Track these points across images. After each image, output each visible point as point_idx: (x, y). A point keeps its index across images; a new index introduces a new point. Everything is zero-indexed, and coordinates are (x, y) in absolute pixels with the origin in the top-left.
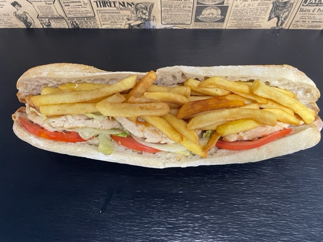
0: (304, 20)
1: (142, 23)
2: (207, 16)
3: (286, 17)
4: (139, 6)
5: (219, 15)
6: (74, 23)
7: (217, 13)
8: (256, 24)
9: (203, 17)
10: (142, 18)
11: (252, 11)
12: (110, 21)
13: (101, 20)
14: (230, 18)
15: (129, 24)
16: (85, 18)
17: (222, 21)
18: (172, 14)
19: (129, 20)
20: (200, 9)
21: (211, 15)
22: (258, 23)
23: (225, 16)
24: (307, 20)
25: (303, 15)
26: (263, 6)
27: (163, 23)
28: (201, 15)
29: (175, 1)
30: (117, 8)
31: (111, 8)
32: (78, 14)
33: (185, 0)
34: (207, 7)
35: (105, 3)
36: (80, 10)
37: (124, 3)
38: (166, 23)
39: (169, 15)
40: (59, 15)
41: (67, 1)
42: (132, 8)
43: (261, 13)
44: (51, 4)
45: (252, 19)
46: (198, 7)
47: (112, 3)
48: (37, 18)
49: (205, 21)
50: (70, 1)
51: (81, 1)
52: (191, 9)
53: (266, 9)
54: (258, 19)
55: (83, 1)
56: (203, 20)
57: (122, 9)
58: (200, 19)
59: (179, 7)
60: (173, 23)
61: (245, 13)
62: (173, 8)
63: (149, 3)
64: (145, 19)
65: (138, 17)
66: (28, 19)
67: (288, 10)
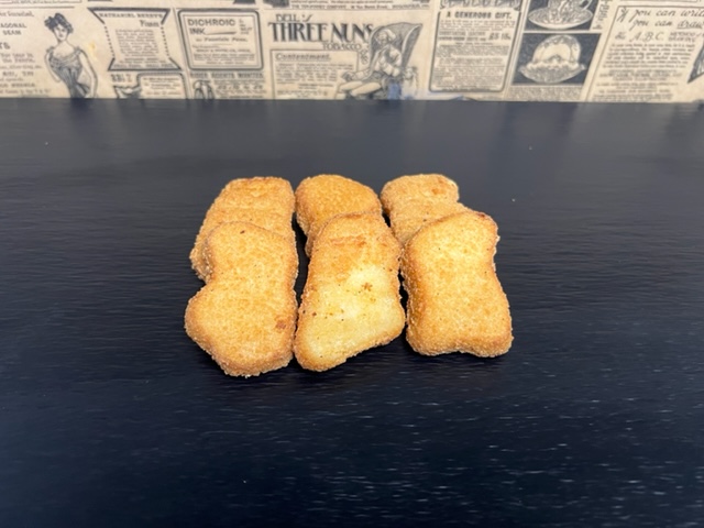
1: (381, 89)
2: (546, 65)
4: (383, 35)
5: (573, 62)
6: (204, 88)
7: (570, 53)
8: (659, 88)
9: (535, 66)
10: (383, 74)
11: (654, 51)
12: (300, 81)
13: (276, 77)
14: (602, 70)
15: (348, 92)
16: (236, 73)
17: (580, 79)
18: (459, 61)
19: (348, 78)
20: (531, 42)
21: (555, 62)
22: (664, 87)
23: (588, 64)
26: (681, 43)
27: (434, 87)
28: (531, 60)
29: (473, 19)
30: (325, 43)
31: (309, 45)
32: (219, 60)
33: (498, 15)
34: (548, 36)
35: (295, 30)
36: (228, 47)
37: (345, 26)
38: (440, 89)
39: (452, 64)
40: (171, 59)
41: (198, 18)
42: (363, 44)
43: (674, 60)
44: (156, 24)
45: (651, 74)
46: (527, 37)
47: (316, 28)
48: (109, 69)
49: (538, 80)
50: (208, 18)
51: (237, 19)
52: (509, 43)
53: (687, 49)
54: (666, 74)
55: (241, 21)
56: (533, 78)
57: (335, 47)
58: (527, 75)
59: (480, 37)
60: (459, 87)
61: (638, 56)
62: (464, 42)
63: (410, 25)
64: (391, 76)
65: (375, 72)
66: (83, 73)
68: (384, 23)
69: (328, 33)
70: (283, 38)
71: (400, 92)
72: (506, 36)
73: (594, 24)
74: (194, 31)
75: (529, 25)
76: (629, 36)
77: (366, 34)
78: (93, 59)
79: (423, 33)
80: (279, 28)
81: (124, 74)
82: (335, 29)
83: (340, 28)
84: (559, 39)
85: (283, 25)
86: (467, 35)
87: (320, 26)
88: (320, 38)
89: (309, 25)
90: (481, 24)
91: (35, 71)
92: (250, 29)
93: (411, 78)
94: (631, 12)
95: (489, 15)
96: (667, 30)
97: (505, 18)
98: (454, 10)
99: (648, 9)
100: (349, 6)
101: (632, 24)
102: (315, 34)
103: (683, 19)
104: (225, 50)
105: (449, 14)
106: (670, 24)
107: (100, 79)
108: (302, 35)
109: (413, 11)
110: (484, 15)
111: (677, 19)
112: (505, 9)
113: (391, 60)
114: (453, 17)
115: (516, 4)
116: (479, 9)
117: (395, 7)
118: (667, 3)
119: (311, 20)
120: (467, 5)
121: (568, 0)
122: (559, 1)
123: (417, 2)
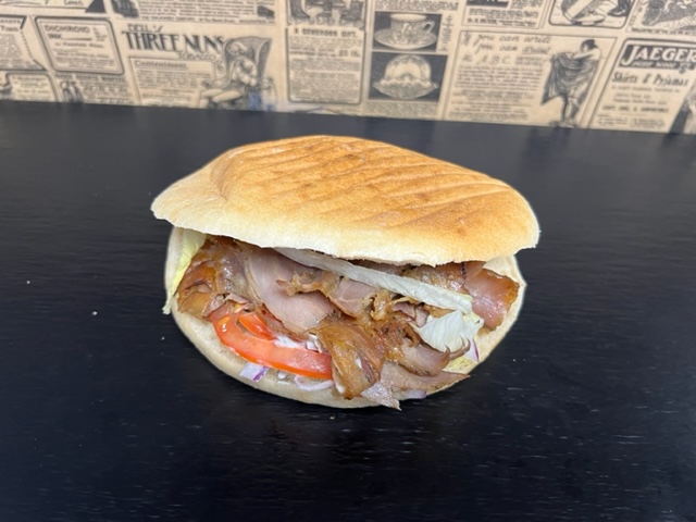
0: (624, 104)
1: (241, 97)
2: (399, 82)
3: (584, 96)
4: (234, 47)
5: (425, 81)
6: (71, 88)
7: (421, 73)
8: (514, 108)
9: (388, 83)
10: (242, 84)
11: (502, 73)
12: (163, 87)
13: (138, 82)
14: (454, 89)
15: (210, 98)
16: (99, 77)
17: (434, 96)
18: (313, 75)
19: (208, 85)
20: (381, 60)
21: (407, 80)
22: (517, 108)
23: (440, 83)
24: (632, 105)
25: (621, 91)
26: (529, 67)
27: (293, 97)
28: (383, 77)
29: (321, 37)
30: (180, 52)
31: (164, 54)
32: (80, 64)
33: (344, 33)
34: (395, 55)
36: (88, 52)
37: (196, 38)
38: (299, 100)
39: (307, 77)
40: (35, 61)
41: (54, 25)
42: (216, 53)
43: (523, 83)
44: (15, 29)
45: (503, 95)
46: (375, 55)
47: (169, 38)
49: (394, 96)
50: (63, 25)
51: (91, 27)
52: (359, 60)
53: (535, 73)
54: (517, 97)
55: (95, 29)
56: (388, 94)
57: (190, 57)
58: (382, 90)
59: (330, 53)
60: (317, 99)
61: (487, 79)
62: (315, 57)
63: (260, 39)
64: (248, 85)
65: (232, 81)
67: (586, 79)
68: (234, 36)
69: (181, 44)
71: (260, 101)
72: (355, 54)
73: (440, 45)
74: (52, 36)
75: (376, 44)
76: (476, 58)
77: (219, 46)
79: (274, 47)
80: (132, 37)
82: (187, 40)
83: (192, 40)
84: (407, 59)
85: (136, 35)
86: (317, 50)
87: (172, 37)
88: (174, 48)
89: (161, 35)
90: (329, 42)
92: (105, 36)
93: (269, 88)
94: (474, 36)
95: (335, 33)
96: (513, 55)
97: (351, 37)
98: (300, 27)
99: (490, 35)
100: (197, 18)
101: (476, 47)
103: (527, 44)
104: (85, 55)
105: (296, 31)
106: (515, 49)
108: (157, 45)
109: (261, 26)
110: (330, 33)
111: (522, 45)
112: (350, 28)
113: (247, 71)
114: (300, 34)
115: (360, 24)
116: (325, 27)
117: (242, 21)
118: (509, 29)
119: (163, 31)
120: (312, 23)
121: (410, 22)
122: (402, 22)
123: (263, 18)
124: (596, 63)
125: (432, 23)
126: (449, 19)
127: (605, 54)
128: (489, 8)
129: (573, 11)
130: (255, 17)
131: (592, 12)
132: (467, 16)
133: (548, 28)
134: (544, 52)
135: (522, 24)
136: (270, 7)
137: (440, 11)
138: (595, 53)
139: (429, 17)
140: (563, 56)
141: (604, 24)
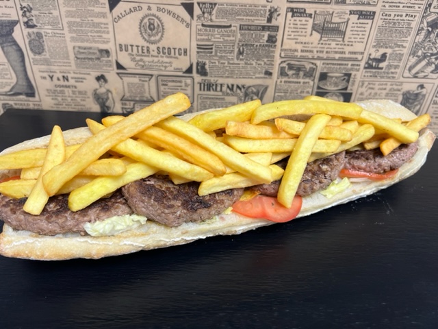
3: (418, 111)
4: (250, 90)
25: (436, 109)
29: (292, 85)
30: (223, 93)
31: (216, 93)
33: (304, 83)
34: (327, 93)
35: (209, 86)
37: (233, 85)
41: (166, 79)
42: (241, 93)
44: (146, 81)
46: (318, 93)
47: (219, 86)
48: (121, 100)
50: (171, 80)
51: (183, 81)
55: (185, 81)
57: (228, 95)
59: (296, 92)
63: (263, 86)
66: (109, 101)
67: (419, 103)
68: (251, 84)
69: (224, 88)
70: (204, 90)
72: (308, 92)
73: (349, 88)
74: (163, 85)
75: (319, 88)
76: (366, 94)
77: (243, 90)
78: (114, 95)
79: (269, 90)
80: (202, 85)
81: (127, 102)
82: (228, 87)
83: (230, 86)
84: (332, 95)
85: (204, 84)
86: (289, 91)
87: (221, 85)
88: (221, 90)
89: (216, 85)
90: (296, 87)
91: (87, 99)
92: (189, 85)
94: (366, 83)
95: (300, 83)
96: (384, 92)
97: (307, 85)
98: (283, 80)
99: (374, 83)
100: (235, 76)
101: (367, 89)
102: (219, 88)
103: (391, 87)
105: (281, 82)
106: (385, 89)
107: (116, 104)
108: (213, 89)
109: (265, 80)
110: (297, 83)
111: (389, 87)
112: (307, 80)
114: (283, 83)
115: (312, 78)
116: (295, 80)
117: (256, 78)
118: (383, 80)
119: (218, 82)
120: (289, 78)
121: (336, 77)
122: (332, 77)
123: (267, 76)
124: (424, 96)
125: (346, 78)
126: (355, 75)
127: (429, 91)
128: (374, 70)
129: (414, 71)
130: (263, 75)
131: (423, 72)
132: (364, 74)
133: (402, 79)
134: (399, 90)
135: (389, 77)
136: (271, 71)
137: (351, 72)
138: (424, 91)
139: (346, 75)
140: (408, 92)
141: (429, 77)
